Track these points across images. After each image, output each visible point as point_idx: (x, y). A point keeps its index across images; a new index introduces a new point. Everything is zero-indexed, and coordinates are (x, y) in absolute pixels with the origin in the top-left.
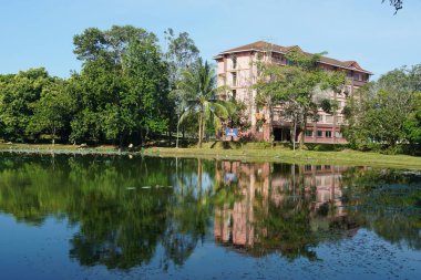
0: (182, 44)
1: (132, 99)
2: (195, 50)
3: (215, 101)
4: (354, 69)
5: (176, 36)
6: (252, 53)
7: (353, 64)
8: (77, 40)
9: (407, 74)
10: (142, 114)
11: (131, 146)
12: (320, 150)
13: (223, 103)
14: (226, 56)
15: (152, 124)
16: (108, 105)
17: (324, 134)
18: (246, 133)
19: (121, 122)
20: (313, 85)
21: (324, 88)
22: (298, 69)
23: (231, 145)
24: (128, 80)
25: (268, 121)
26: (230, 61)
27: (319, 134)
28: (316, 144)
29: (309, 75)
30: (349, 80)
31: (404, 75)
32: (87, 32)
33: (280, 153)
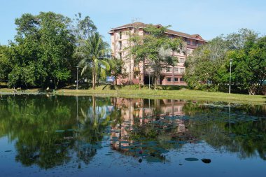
0: (86, 23)
1: (45, 58)
2: (94, 28)
3: (102, 59)
4: (198, 39)
5: (83, 18)
6: (131, 29)
7: (197, 36)
8: (17, 22)
9: (224, 39)
10: (53, 68)
11: (48, 89)
12: (170, 89)
13: (108, 61)
14: (116, 31)
15: (60, 75)
16: (30, 62)
17: (179, 80)
18: (126, 80)
19: (36, 73)
20: (160, 46)
21: (166, 48)
22: (151, 37)
23: (116, 87)
24: (43, 46)
25: (142, 72)
26: (117, 34)
27: (176, 80)
28: (168, 86)
29: (157, 40)
30: (185, 44)
31: (222, 40)
32: (23, 16)
33: (148, 92)
